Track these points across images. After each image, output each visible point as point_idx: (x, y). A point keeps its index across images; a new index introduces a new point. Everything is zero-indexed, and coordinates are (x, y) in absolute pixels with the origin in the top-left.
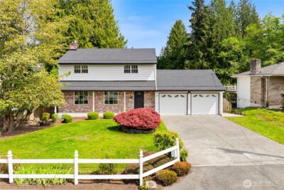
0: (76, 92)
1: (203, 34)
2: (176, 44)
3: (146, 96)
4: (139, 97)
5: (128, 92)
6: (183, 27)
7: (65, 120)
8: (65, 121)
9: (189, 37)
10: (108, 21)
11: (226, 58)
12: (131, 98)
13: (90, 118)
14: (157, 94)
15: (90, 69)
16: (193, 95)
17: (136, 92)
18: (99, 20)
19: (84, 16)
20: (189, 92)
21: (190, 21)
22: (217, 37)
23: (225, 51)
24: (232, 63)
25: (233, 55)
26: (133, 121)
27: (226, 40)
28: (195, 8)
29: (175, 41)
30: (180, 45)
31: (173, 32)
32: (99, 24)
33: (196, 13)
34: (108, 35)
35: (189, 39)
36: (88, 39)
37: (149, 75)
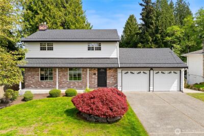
0: (42, 69)
1: (152, 24)
2: (130, 33)
3: (109, 73)
4: (102, 74)
5: (91, 68)
6: (135, 20)
7: (25, 98)
8: (24, 100)
9: (139, 26)
10: (76, 10)
11: (171, 42)
12: (95, 74)
13: (51, 95)
14: (119, 71)
15: (55, 46)
16: (155, 72)
17: (99, 69)
18: (70, 9)
19: (56, 5)
20: (152, 69)
21: (141, 14)
22: (162, 26)
23: (169, 36)
24: (175, 45)
25: (175, 40)
26: (94, 107)
27: (170, 28)
28: (145, 4)
29: (130, 30)
30: (133, 33)
31: (128, 23)
32: (69, 12)
33: (146, 8)
34: (77, 21)
35: (140, 28)
36: (59, 24)
37: (112, 52)
